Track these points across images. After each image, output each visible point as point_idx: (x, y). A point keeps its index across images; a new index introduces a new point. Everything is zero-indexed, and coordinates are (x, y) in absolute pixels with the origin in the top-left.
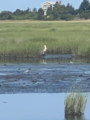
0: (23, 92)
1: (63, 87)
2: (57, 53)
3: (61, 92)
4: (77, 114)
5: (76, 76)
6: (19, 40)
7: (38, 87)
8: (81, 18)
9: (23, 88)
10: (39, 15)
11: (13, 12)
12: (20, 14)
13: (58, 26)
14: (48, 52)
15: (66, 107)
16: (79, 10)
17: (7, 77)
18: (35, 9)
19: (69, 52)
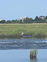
0: (15, 49)
1: (29, 47)
2: (27, 35)
3: (28, 49)
4: (34, 57)
5: (34, 43)
6: (13, 31)
7: (20, 47)
8: (35, 22)
9: (15, 48)
10: (21, 22)
11: (11, 21)
12: (14, 21)
13: (27, 26)
14: (24, 35)
15: (30, 55)
16: (35, 20)
17: (9, 44)
18: (19, 20)
19: (31, 35)
